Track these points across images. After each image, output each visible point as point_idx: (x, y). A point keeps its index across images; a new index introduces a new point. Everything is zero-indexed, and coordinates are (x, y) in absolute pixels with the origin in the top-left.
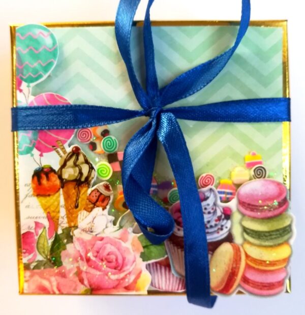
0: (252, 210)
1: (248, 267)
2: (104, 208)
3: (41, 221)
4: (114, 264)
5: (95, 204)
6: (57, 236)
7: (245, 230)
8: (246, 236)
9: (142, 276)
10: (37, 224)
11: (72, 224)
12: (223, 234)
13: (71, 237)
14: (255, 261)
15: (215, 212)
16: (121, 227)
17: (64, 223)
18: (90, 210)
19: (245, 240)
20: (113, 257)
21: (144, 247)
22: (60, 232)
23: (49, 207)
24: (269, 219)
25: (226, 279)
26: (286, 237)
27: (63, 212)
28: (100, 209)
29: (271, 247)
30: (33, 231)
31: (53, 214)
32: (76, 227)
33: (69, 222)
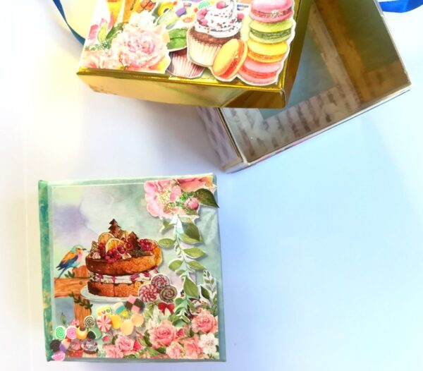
0: (261, 16)
1: (248, 58)
2: (150, 11)
3: (105, 18)
4: (146, 49)
5: (144, 8)
6: (113, 28)
7: (252, 30)
8: (252, 35)
9: (164, 60)
10: (103, 20)
11: (126, 21)
12: (234, 33)
13: (122, 30)
14: (255, 54)
15: (231, 16)
16: (158, 24)
17: (120, 20)
18: (139, 12)
19: (250, 38)
20: (147, 45)
21: (171, 39)
22: (116, 25)
23: (113, 9)
24: (274, 23)
25: (228, 67)
26: (284, 38)
27: (122, 13)
28: (147, 11)
29: (271, 44)
30: (99, 24)
31: (114, 14)
32: (127, 23)
33: (124, 19)
